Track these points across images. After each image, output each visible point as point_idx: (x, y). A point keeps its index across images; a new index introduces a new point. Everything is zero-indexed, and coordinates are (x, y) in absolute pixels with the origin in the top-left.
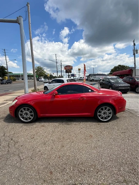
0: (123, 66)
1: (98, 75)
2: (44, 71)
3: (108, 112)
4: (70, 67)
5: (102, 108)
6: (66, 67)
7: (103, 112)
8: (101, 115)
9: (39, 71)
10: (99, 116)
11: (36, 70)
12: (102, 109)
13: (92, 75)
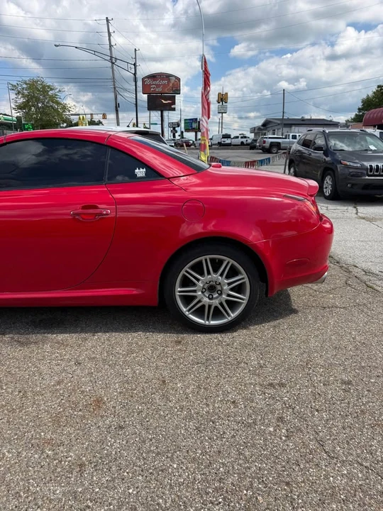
1: (303, 123)
2: (58, 103)
3: (229, 284)
4: (169, 81)
5: (200, 262)
7: (202, 282)
8: (194, 297)
9: (38, 100)
10: (186, 304)
11: (24, 96)
12: (198, 268)
13: (275, 123)
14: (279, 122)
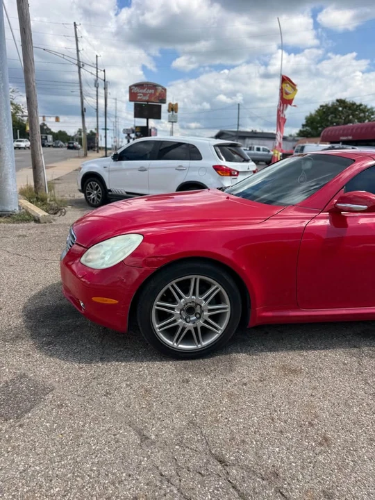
0: (354, 104)
1: (254, 135)
4: (156, 90)
6: (135, 90)
13: (228, 135)
14: (234, 134)
